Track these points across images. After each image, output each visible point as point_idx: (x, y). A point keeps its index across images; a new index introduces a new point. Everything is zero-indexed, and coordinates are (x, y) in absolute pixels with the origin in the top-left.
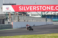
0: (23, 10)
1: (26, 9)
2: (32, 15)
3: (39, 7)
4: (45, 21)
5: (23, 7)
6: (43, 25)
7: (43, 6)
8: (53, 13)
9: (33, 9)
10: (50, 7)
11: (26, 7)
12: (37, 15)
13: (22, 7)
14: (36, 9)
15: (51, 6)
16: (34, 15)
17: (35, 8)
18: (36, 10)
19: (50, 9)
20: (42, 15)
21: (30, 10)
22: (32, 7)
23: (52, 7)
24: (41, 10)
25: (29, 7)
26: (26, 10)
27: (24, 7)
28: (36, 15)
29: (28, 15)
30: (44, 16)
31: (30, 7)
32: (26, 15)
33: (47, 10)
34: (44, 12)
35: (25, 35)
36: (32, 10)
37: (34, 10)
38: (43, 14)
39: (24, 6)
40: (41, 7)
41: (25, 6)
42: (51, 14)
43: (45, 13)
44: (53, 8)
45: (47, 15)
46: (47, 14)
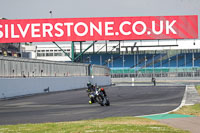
0: (7, 36)
1: (17, 32)
2: (39, 55)
3: (61, 25)
4: (84, 74)
5: (6, 26)
6: (78, 87)
7: (75, 21)
8: (111, 47)
9: (41, 33)
10: (100, 23)
11: (19, 26)
12: (56, 55)
13: (4, 27)
14: (54, 31)
15: (104, 20)
16: (47, 55)
17: (48, 28)
18: (51, 35)
19: (100, 31)
20: (75, 55)
21: (33, 36)
22: (39, 25)
23: (107, 24)
24: (69, 34)
25: (28, 25)
26: (18, 36)
27: (12, 26)
28: (51, 55)
29: (27, 55)
30: (79, 58)
31: (33, 25)
32: (19, 55)
33: (92, 34)
34: (81, 42)
35: (15, 123)
36: (39, 36)
37: (44, 35)
38: (78, 51)
39: (9, 22)
40: (69, 25)
41: (16, 22)
42: (104, 50)
43: (85, 46)
44: (111, 28)
45: (90, 54)
46: (91, 50)
